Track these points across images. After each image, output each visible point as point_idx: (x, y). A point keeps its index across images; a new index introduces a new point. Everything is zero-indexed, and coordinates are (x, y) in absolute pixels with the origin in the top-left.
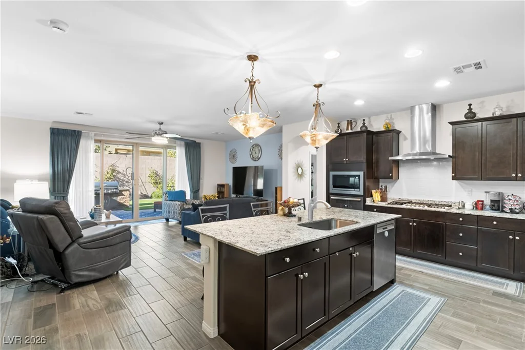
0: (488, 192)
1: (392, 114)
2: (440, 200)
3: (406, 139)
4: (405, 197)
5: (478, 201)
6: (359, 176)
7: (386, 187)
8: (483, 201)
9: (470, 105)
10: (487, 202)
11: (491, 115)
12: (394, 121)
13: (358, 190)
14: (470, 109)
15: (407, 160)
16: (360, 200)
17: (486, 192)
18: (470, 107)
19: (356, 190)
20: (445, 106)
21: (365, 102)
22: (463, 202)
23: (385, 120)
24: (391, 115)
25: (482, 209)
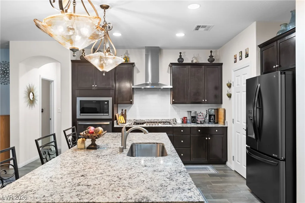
0: (191, 112)
1: (129, 50)
2: (162, 119)
3: (138, 72)
4: (139, 118)
5: (184, 118)
6: (108, 101)
7: (126, 110)
8: (186, 118)
9: (180, 53)
10: (189, 118)
11: (191, 62)
12: (130, 56)
13: (108, 114)
14: (181, 56)
15: (145, 88)
16: (109, 123)
17: (188, 112)
18: (180, 55)
19: (105, 114)
20: (164, 51)
21: (122, 34)
22: (175, 119)
23: (125, 54)
24: (127, 51)
25: (186, 123)
